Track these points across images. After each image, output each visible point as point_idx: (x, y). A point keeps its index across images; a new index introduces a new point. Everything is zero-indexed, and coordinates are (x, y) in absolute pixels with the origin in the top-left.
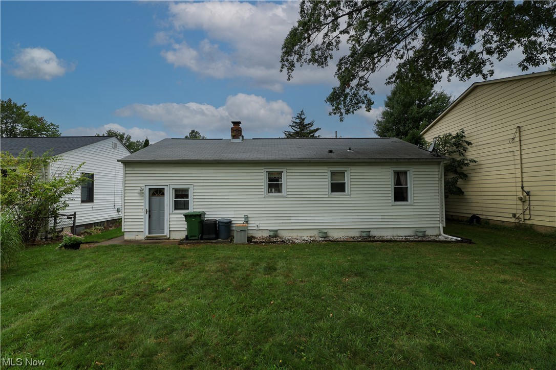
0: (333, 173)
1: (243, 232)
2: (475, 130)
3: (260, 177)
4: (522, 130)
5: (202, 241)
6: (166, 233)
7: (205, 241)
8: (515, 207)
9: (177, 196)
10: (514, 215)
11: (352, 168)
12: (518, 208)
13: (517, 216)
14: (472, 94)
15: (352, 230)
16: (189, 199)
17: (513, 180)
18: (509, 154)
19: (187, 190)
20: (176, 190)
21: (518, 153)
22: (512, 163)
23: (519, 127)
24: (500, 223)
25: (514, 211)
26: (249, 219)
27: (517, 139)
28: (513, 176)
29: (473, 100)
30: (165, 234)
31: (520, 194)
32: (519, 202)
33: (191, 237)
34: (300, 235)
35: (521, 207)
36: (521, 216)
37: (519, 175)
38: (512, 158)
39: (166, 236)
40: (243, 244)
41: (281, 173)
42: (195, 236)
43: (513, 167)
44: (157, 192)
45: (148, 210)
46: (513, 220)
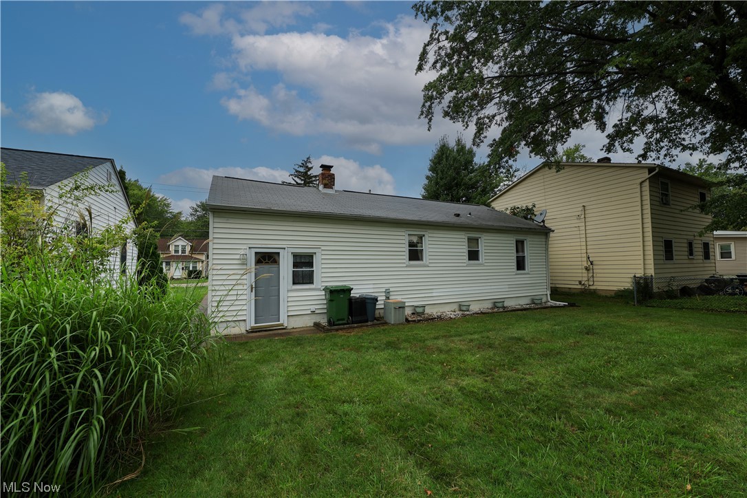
0: (470, 240)
1: (401, 309)
2: (544, 205)
3: (400, 241)
4: (586, 208)
5: (356, 325)
6: (283, 320)
7: (360, 324)
8: (580, 275)
9: (295, 265)
10: (580, 282)
11: (485, 234)
12: (583, 275)
13: (583, 282)
14: (541, 171)
15: (484, 302)
16: (314, 269)
17: (579, 252)
18: (576, 229)
19: (311, 256)
20: (295, 256)
21: (584, 228)
22: (578, 236)
23: (584, 206)
24: (568, 290)
25: (580, 279)
26: (391, 294)
27: (583, 216)
28: (579, 248)
29: (542, 178)
30: (281, 322)
31: (585, 264)
32: (584, 271)
33: (338, 320)
34: (442, 310)
35: (586, 275)
36: (586, 283)
37: (585, 247)
38: (578, 233)
39: (282, 325)
40: (402, 324)
41: (421, 237)
42: (344, 320)
43: (579, 240)
44: (267, 259)
45: (254, 286)
46: (579, 287)
